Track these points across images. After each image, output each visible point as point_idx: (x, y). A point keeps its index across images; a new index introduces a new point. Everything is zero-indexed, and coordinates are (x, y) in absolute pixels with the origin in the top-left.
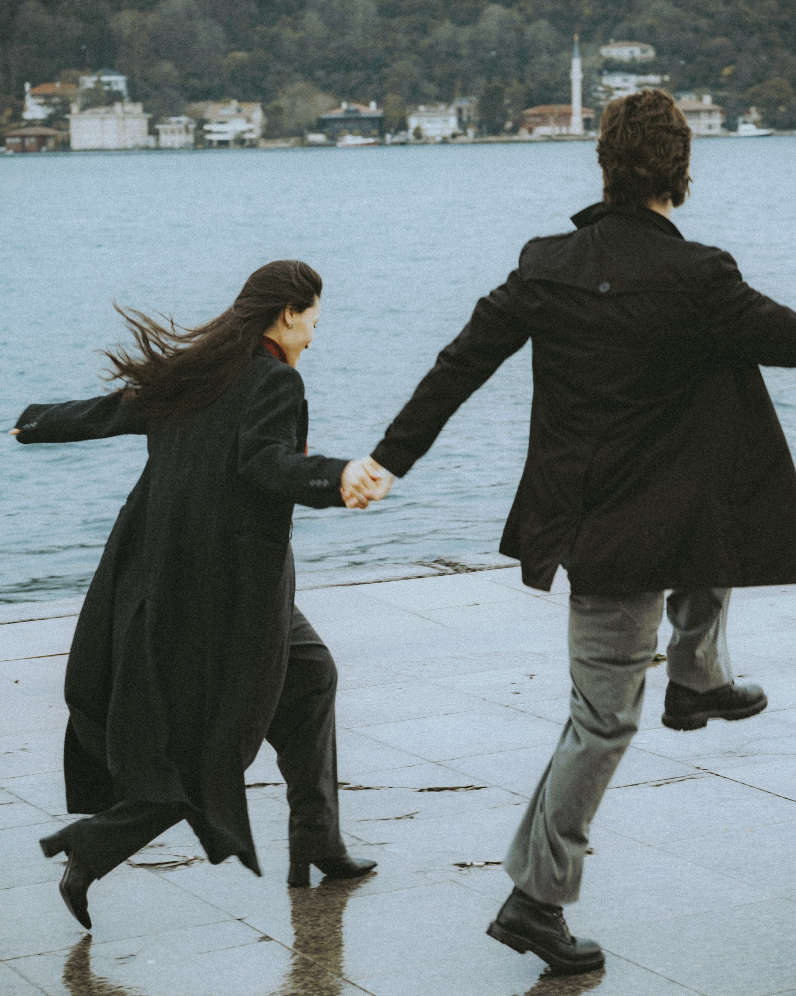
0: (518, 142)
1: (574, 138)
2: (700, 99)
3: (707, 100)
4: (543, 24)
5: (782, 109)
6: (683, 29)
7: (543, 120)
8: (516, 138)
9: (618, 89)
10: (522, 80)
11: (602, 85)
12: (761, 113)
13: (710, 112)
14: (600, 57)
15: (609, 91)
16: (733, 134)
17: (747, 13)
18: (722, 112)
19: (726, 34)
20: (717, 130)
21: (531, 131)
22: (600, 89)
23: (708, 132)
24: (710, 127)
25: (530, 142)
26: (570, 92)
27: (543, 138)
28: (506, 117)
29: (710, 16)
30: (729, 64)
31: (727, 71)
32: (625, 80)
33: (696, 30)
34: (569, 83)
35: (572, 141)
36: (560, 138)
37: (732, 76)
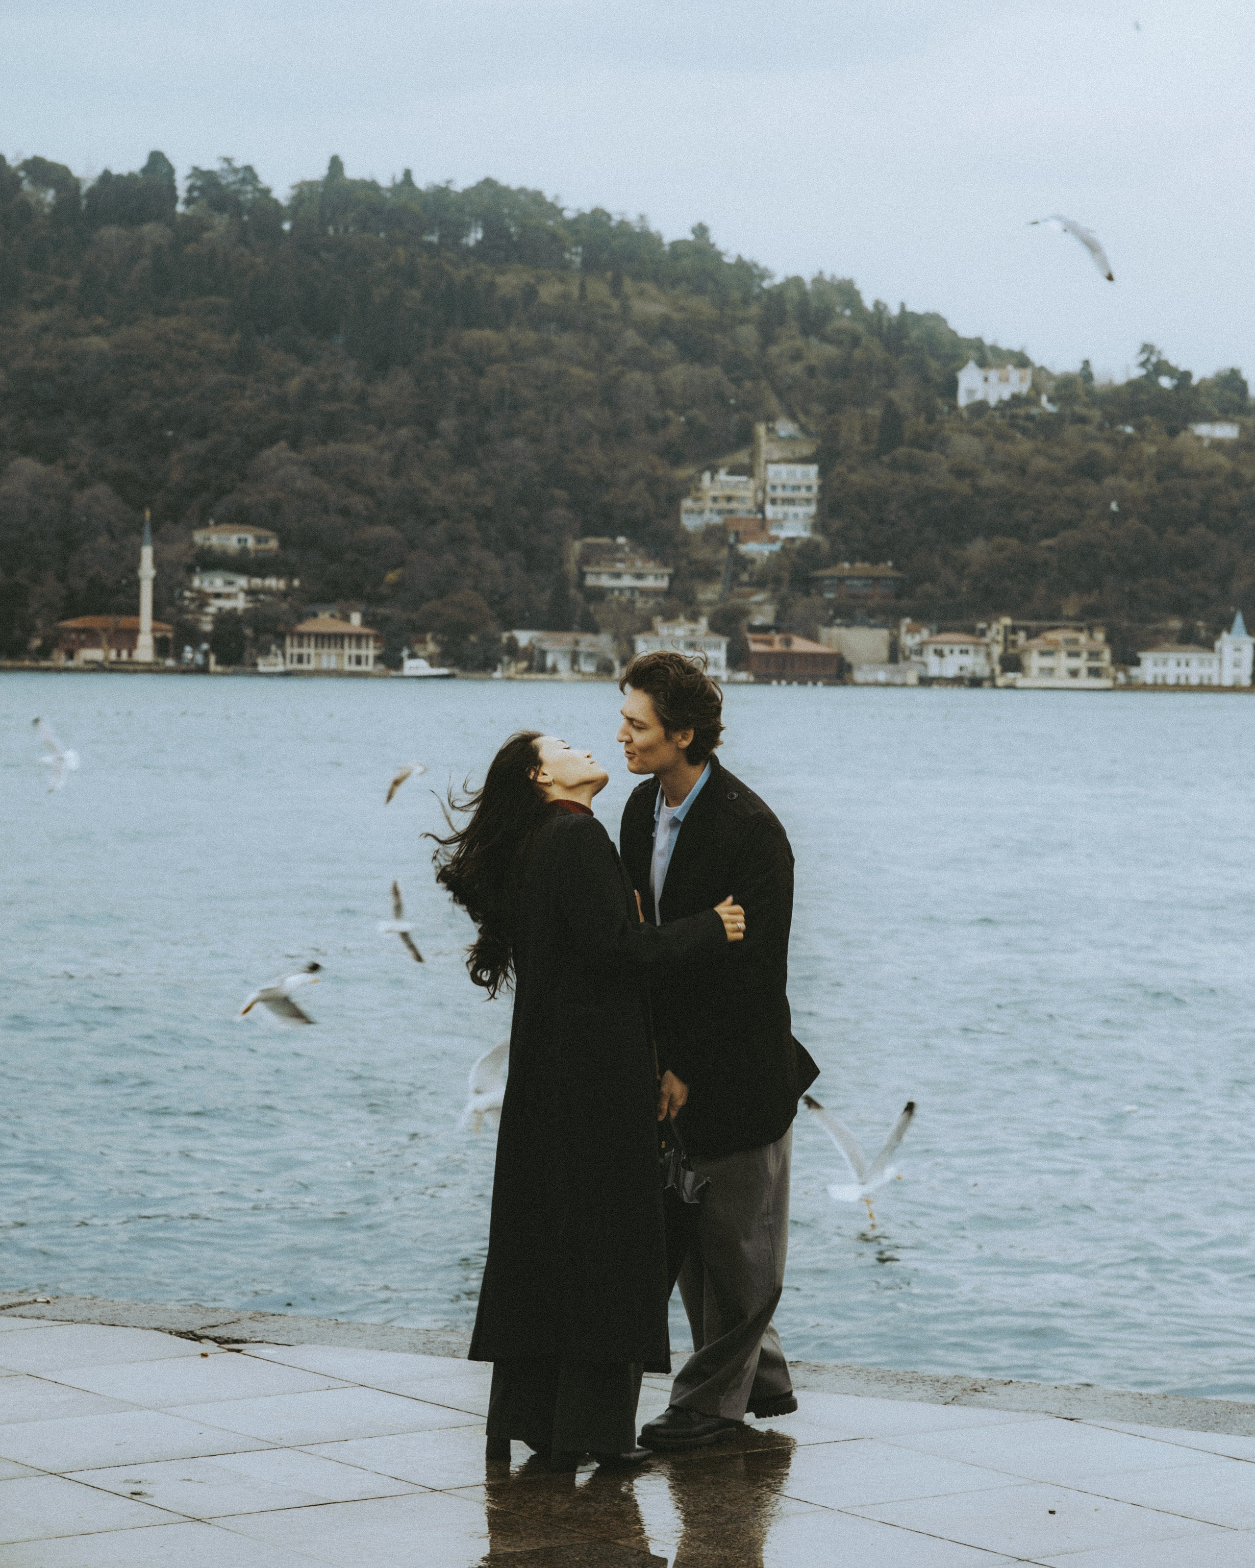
0: (47, 670)
1: (141, 667)
2: (346, 618)
3: (356, 619)
4: (101, 490)
5: (473, 638)
6: (326, 510)
7: (92, 638)
8: (44, 664)
9: (218, 596)
10: (62, 577)
11: (191, 590)
12: (438, 643)
13: (358, 638)
14: (192, 544)
15: (203, 599)
16: (393, 673)
17: (425, 491)
18: (377, 639)
19: (391, 522)
20: (368, 667)
21: (71, 655)
22: (187, 594)
23: (354, 668)
24: (359, 661)
25: (67, 670)
26: (137, 596)
27: (90, 666)
28: (30, 631)
29: (370, 492)
30: (395, 567)
31: (391, 577)
32: (230, 583)
33: (345, 512)
34: (136, 584)
35: (135, 672)
36: (114, 666)
37: (397, 586)
